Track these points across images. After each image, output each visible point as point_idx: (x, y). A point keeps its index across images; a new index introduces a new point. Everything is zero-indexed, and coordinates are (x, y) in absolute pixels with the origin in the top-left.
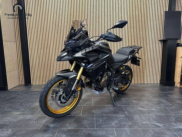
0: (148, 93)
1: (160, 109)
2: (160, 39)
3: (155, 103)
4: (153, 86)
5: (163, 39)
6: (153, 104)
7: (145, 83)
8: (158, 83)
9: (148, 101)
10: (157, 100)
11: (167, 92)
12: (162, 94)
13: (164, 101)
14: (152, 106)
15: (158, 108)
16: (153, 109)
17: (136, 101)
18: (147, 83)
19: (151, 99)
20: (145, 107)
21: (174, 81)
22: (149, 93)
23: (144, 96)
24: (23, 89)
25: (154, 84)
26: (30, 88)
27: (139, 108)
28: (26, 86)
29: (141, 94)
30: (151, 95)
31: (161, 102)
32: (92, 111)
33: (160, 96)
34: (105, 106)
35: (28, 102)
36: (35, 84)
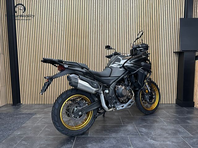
0: (161, 117)
1: (177, 143)
2: (174, 51)
3: (170, 132)
4: (168, 107)
5: (178, 51)
6: (168, 133)
8: (174, 103)
9: (162, 129)
10: (173, 127)
11: (186, 117)
12: (179, 118)
13: (182, 129)
14: (166, 138)
15: (175, 140)
16: (168, 143)
17: (146, 128)
19: (165, 127)
20: (157, 139)
21: (193, 101)
23: (156, 121)
24: (11, 110)
25: (169, 105)
26: (17, 109)
27: (150, 140)
28: (14, 106)
29: (152, 118)
30: (165, 120)
31: (179, 131)
32: (87, 145)
33: (177, 122)
34: (105, 137)
35: (9, 129)
36: (25, 103)
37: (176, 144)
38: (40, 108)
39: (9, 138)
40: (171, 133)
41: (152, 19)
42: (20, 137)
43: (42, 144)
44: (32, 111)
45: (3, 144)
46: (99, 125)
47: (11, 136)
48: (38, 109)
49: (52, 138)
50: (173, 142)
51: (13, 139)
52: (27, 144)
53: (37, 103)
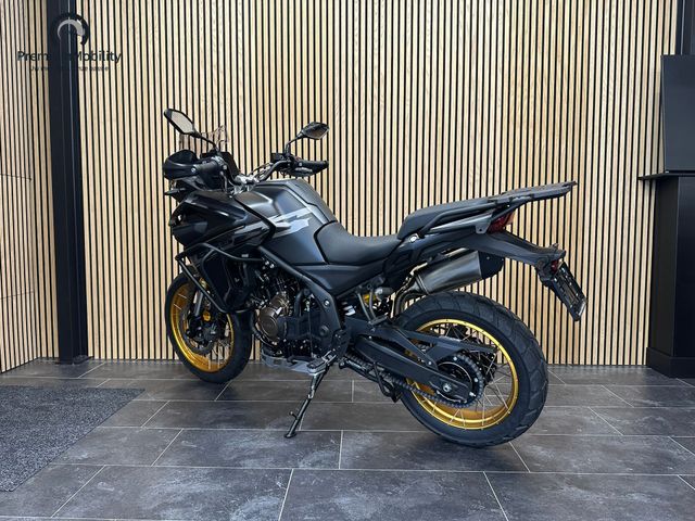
0: (598, 411)
1: (670, 499)
2: (641, 175)
3: (638, 461)
4: (617, 375)
5: (654, 173)
6: (632, 465)
7: (582, 362)
8: (640, 363)
9: (606, 449)
10: (646, 445)
11: (689, 409)
12: (665, 414)
13: (680, 453)
14: (627, 480)
15: (659, 490)
16: (636, 497)
17: (546, 447)
18: (589, 362)
19: (616, 443)
20: (592, 485)
22: (602, 411)
23: (582, 424)
24: (54, 377)
25: (620, 369)
26: (75, 373)
27: (566, 488)
28: (64, 366)
29: (567, 413)
30: (613, 419)
31: (669, 459)
32: (337, 501)
33: (659, 427)
34: (400, 474)
35: (48, 441)
36: (103, 357)
37: (666, 503)
38: (155, 372)
39: (50, 469)
40: (641, 463)
41: (559, 59)
42: (89, 466)
43: (169, 494)
44: (130, 383)
45: (29, 489)
46: (375, 434)
47: (59, 464)
48: (149, 374)
49: (206, 472)
50: (653, 495)
51: (65, 475)
52: (115, 494)
53: (146, 357)
